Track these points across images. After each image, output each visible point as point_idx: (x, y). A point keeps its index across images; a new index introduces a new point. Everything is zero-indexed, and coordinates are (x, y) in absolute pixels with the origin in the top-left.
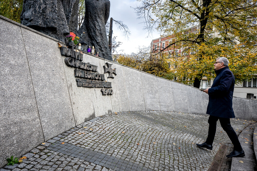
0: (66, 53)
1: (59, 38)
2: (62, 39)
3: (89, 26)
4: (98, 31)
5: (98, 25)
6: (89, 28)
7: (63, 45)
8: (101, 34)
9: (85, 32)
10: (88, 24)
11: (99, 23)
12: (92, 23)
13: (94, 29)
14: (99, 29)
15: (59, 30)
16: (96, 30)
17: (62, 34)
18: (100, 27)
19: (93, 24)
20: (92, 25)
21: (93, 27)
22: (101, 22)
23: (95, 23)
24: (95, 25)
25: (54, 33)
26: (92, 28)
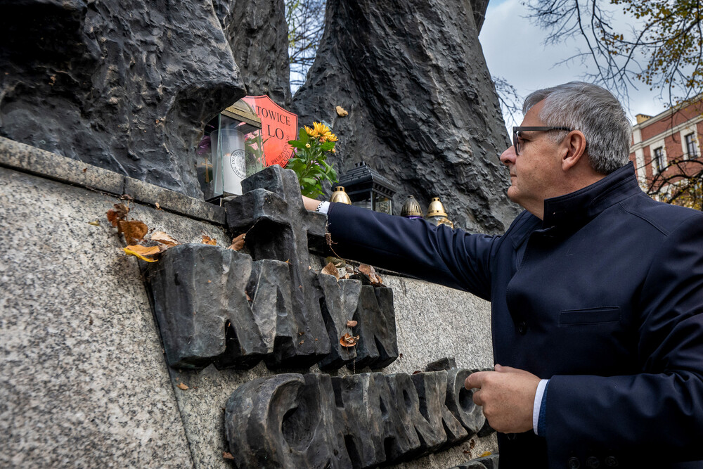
0: (230, 330)
1: (122, 150)
2: (165, 158)
3: (374, 57)
4: (443, 81)
5: (437, 36)
6: (376, 69)
7: (185, 224)
8: (470, 101)
9: (348, 102)
10: (362, 40)
11: (440, 23)
12: (392, 27)
13: (416, 73)
14: (453, 66)
15: (116, 60)
16: (432, 74)
17: (156, 102)
18: (451, 48)
19: (400, 33)
20: (398, 47)
21: (404, 60)
22: (454, 16)
23: (415, 25)
24: (420, 37)
25: (55, 94)
26: (399, 68)
